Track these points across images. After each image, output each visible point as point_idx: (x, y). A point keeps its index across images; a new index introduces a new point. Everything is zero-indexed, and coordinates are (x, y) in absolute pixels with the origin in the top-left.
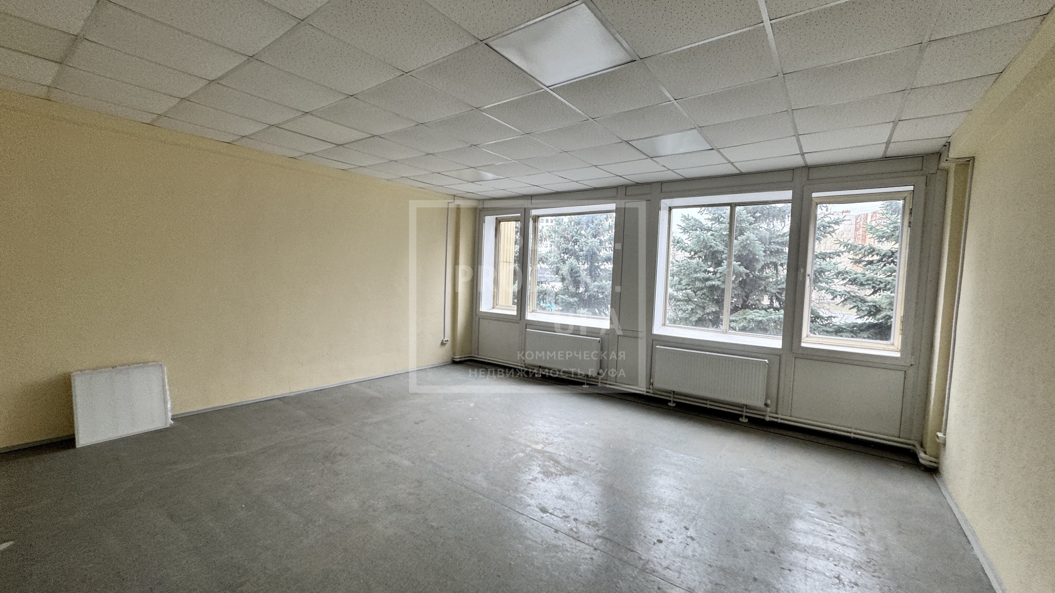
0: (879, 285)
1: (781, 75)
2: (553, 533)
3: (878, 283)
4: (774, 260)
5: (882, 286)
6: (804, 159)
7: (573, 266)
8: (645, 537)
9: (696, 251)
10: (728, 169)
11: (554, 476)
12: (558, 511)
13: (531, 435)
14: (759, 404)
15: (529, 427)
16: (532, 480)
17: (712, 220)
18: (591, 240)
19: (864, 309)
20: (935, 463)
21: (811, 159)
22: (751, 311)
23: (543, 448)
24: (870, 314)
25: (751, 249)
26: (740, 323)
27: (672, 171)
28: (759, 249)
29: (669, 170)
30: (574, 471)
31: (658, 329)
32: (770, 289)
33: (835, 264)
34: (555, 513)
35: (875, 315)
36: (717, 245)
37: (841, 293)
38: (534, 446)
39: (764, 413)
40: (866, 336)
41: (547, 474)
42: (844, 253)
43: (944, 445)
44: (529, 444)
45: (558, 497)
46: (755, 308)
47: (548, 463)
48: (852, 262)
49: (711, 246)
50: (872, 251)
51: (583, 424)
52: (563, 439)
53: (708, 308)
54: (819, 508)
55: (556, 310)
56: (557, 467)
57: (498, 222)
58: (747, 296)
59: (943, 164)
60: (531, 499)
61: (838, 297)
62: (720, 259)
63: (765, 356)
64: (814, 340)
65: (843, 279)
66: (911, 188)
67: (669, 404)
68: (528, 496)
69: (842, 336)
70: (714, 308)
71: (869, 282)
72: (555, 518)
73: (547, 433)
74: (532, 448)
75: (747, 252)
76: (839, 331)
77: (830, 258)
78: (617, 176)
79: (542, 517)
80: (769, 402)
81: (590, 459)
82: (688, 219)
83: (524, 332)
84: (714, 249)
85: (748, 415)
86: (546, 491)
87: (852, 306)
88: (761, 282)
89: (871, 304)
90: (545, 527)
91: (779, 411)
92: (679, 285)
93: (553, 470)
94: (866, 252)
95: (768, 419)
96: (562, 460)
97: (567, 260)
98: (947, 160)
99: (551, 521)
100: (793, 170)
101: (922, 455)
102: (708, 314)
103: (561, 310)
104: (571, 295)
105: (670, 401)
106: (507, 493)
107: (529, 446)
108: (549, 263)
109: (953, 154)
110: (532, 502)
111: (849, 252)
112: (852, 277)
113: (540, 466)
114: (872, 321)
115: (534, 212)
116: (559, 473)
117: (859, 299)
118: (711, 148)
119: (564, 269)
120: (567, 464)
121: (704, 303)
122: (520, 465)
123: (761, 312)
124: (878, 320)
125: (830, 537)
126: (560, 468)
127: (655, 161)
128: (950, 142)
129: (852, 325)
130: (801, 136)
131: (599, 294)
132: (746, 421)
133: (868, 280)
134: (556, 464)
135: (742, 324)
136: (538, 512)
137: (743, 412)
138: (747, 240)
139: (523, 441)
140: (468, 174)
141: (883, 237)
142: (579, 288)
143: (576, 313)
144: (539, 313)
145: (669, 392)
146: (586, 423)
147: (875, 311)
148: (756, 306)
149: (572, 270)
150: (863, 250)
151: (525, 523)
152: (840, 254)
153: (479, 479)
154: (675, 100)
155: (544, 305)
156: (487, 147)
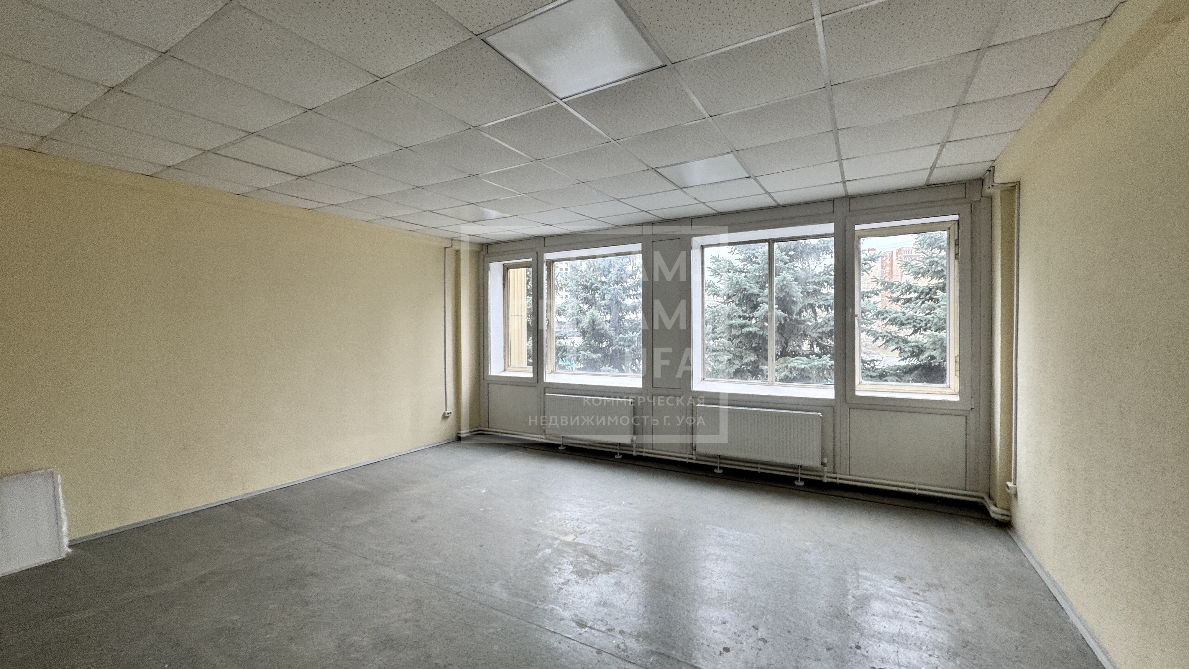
0: (919, 324)
1: (828, 87)
2: (595, 654)
3: (919, 321)
4: (812, 301)
5: (923, 324)
6: (845, 187)
7: (595, 317)
8: (708, 646)
9: (730, 295)
10: (765, 201)
11: (591, 575)
12: (599, 623)
13: (559, 523)
14: (814, 462)
15: (555, 514)
16: (563, 584)
17: (742, 261)
18: (613, 287)
19: (907, 350)
20: (1007, 516)
21: (853, 188)
22: (792, 359)
23: (574, 539)
24: (913, 355)
25: (788, 290)
26: (782, 372)
27: (704, 203)
28: (796, 291)
29: (701, 203)
30: (614, 566)
31: (698, 385)
32: (810, 333)
33: (874, 303)
34: (596, 626)
35: (917, 356)
36: (751, 287)
37: (883, 334)
38: (562, 538)
39: (821, 474)
40: (910, 379)
41: (582, 573)
42: (882, 292)
43: (1016, 495)
44: (556, 536)
45: (598, 604)
46: (797, 356)
47: (581, 559)
48: (890, 301)
49: (745, 289)
50: (909, 288)
51: (620, 504)
52: (598, 525)
53: (747, 358)
54: (899, 585)
55: (578, 369)
56: (594, 562)
57: (506, 269)
58: (787, 343)
59: (987, 191)
60: (564, 610)
61: (880, 338)
62: (755, 303)
63: (817, 408)
64: (868, 387)
65: (883, 319)
66: (956, 217)
67: (715, 471)
68: (560, 607)
69: (886, 381)
70: (753, 358)
71: (909, 321)
72: (597, 633)
73: (578, 520)
74: (561, 541)
75: (784, 294)
76: (882, 376)
77: (868, 297)
78: (642, 211)
79: (580, 634)
80: (825, 460)
81: (632, 548)
82: (718, 261)
83: (542, 396)
84: (749, 292)
85: (804, 477)
86: (583, 597)
87: (894, 347)
88: (800, 326)
89: (913, 344)
90: (585, 647)
91: (837, 470)
92: (713, 333)
93: (588, 567)
94: (903, 290)
95: (825, 480)
96: (598, 553)
97: (587, 311)
98: (992, 186)
99: (592, 639)
100: (832, 201)
101: (993, 508)
102: (747, 364)
103: (583, 368)
104: (594, 351)
105: (716, 467)
106: (534, 605)
107: (557, 539)
108: (567, 315)
109: (999, 178)
110: (566, 614)
111: (886, 290)
112: (892, 316)
113: (572, 564)
114: (915, 363)
115: (548, 256)
116: (596, 571)
117: (900, 340)
118: (748, 176)
119: (585, 322)
120: (606, 557)
121: (741, 352)
122: (547, 565)
123: (803, 358)
124: (922, 360)
125: (917, 620)
126: (597, 564)
127: (685, 192)
128: (994, 167)
129: (896, 368)
130: (845, 161)
131: (626, 348)
132: (802, 484)
133: (908, 319)
134: (592, 560)
135: (784, 373)
136: (574, 627)
137: (798, 473)
138: (783, 281)
139: (549, 533)
140: (468, 212)
141: (919, 273)
142: (602, 342)
143: (601, 371)
144: (559, 373)
145: (715, 457)
146: (623, 503)
147: (918, 352)
148: (797, 353)
149: (593, 322)
150: (900, 288)
151: (559, 645)
152: (878, 292)
153: (498, 590)
154: (711, 116)
155: (564, 364)
156: (489, 177)
